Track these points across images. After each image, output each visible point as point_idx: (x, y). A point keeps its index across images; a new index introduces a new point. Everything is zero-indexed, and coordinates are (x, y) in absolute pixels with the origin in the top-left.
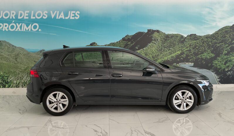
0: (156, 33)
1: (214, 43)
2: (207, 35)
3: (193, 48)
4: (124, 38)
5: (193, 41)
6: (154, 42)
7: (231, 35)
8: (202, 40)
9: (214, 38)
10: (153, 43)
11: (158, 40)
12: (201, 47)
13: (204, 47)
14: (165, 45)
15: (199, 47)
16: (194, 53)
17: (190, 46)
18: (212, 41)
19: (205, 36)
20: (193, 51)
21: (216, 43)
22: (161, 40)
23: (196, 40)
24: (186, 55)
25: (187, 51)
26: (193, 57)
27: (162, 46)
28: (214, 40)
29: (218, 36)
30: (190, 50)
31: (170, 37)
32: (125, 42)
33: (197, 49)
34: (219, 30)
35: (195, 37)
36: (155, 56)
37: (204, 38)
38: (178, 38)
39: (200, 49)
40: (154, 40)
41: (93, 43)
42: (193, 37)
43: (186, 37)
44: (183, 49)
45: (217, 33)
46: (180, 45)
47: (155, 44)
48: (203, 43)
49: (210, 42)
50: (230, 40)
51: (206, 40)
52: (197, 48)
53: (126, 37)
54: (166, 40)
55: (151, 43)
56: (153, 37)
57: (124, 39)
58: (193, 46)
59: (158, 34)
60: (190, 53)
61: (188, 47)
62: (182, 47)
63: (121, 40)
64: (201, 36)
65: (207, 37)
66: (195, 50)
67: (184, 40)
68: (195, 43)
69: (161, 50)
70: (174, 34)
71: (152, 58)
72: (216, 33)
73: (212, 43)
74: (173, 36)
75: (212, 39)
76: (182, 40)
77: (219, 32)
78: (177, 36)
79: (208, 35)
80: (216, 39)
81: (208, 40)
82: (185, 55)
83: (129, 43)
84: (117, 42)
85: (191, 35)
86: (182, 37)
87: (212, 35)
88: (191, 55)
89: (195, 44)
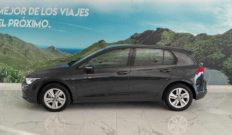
0: (165, 31)
1: (225, 43)
2: (217, 35)
3: (203, 48)
4: (132, 36)
5: (204, 41)
8: (212, 39)
9: (225, 38)
10: (162, 41)
11: (167, 39)
12: (211, 47)
13: (214, 47)
14: (174, 43)
15: (209, 47)
16: (204, 53)
17: (200, 45)
18: (222, 41)
19: (215, 35)
20: (203, 50)
21: (226, 43)
22: (170, 39)
23: (206, 39)
24: (196, 54)
25: (196, 50)
26: (202, 57)
28: (224, 40)
29: (229, 36)
30: (200, 50)
31: (180, 36)
32: (133, 40)
33: (206, 49)
34: (231, 30)
35: (205, 37)
37: (214, 38)
38: (188, 37)
39: (210, 49)
40: (163, 39)
41: (102, 40)
42: (203, 36)
43: (196, 37)
44: (192, 49)
45: (229, 33)
46: (190, 44)
47: (164, 43)
48: (214, 43)
49: (220, 42)
51: (216, 39)
52: (207, 47)
53: (134, 35)
54: (175, 39)
55: (160, 42)
56: (162, 36)
57: (132, 37)
58: (203, 45)
59: (167, 32)
60: (200, 52)
61: (198, 46)
62: (191, 46)
63: (130, 38)
64: (211, 36)
65: (218, 37)
66: (205, 50)
67: (194, 39)
68: (205, 42)
70: (183, 33)
72: (227, 33)
73: (222, 43)
74: (182, 35)
75: (223, 38)
76: (191, 39)
77: (230, 32)
78: (187, 35)
79: (219, 35)
80: (226, 39)
81: (218, 40)
82: (194, 55)
83: (138, 41)
84: (126, 40)
85: (201, 34)
86: (192, 36)
87: (223, 35)
88: (201, 55)
89: (205, 44)
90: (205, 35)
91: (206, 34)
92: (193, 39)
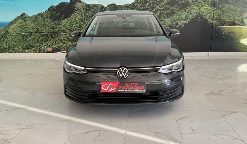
0: (78, 3)
2: (126, 5)
4: (49, 8)
6: (76, 11)
7: (150, 4)
9: (134, 7)
10: (76, 13)
11: (80, 10)
14: (87, 14)
19: (124, 5)
22: (84, 10)
23: (116, 10)
27: (84, 15)
29: (138, 5)
31: (91, 7)
32: (51, 12)
35: (115, 7)
36: (79, 25)
37: (124, 7)
38: (99, 8)
41: (23, 14)
42: (113, 6)
43: (106, 7)
45: (137, 2)
47: (79, 14)
50: (150, 9)
53: (51, 7)
54: (88, 10)
55: (75, 13)
56: (75, 7)
57: (49, 10)
59: (80, 4)
63: (47, 10)
64: (121, 6)
69: (84, 20)
70: (94, 4)
71: (77, 28)
74: (94, 6)
75: (132, 8)
78: (98, 6)
79: (128, 4)
83: (55, 13)
84: (44, 12)
85: (111, 5)
86: (103, 7)
87: (131, 4)
90: (115, 6)
91: (116, 4)
92: (104, 9)
